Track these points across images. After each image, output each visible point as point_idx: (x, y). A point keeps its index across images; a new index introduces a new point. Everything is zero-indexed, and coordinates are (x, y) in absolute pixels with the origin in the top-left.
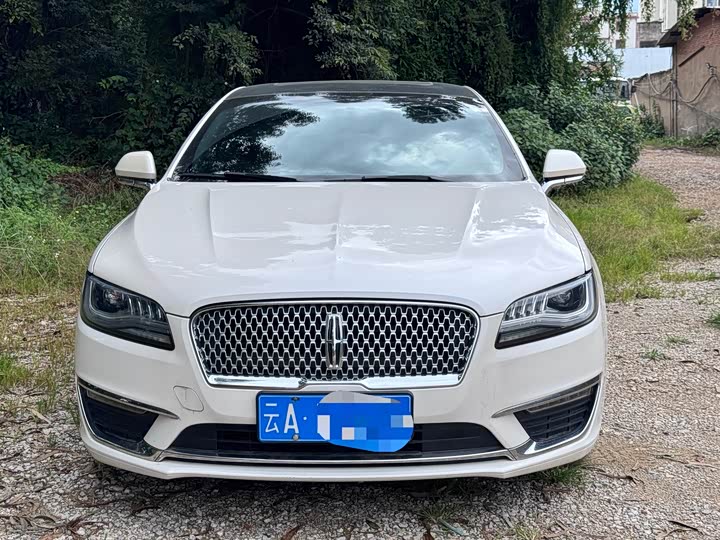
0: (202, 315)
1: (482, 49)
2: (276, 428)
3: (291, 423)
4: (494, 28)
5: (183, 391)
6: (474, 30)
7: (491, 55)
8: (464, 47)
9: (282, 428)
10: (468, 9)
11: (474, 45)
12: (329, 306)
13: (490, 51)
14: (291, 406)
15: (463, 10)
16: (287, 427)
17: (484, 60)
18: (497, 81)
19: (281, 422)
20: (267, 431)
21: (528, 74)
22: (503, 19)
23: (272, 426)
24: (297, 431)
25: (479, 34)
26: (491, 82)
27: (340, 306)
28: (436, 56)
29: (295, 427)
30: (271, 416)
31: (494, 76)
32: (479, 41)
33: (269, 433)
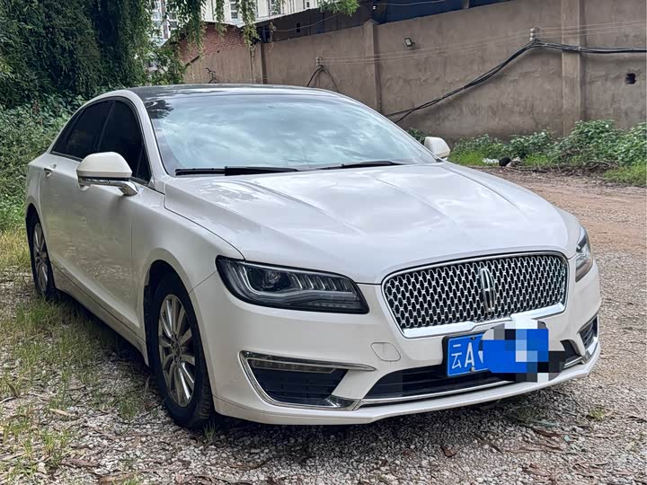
0: (387, 282)
1: (71, 53)
2: (459, 364)
3: (470, 358)
4: (81, 34)
5: (382, 345)
6: (62, 34)
7: (82, 59)
8: (54, 50)
9: (463, 363)
10: (54, 15)
11: (63, 49)
12: (477, 262)
13: (79, 54)
14: (470, 344)
15: (48, 16)
16: (467, 361)
17: (73, 63)
18: (87, 82)
19: (462, 358)
20: (453, 367)
21: (112, 76)
22: (89, 25)
23: (457, 363)
24: (473, 364)
25: (67, 39)
26: (83, 83)
27: (484, 261)
28: (26, 59)
29: (472, 361)
30: (456, 355)
31: (84, 77)
32: (67, 45)
33: (454, 369)
